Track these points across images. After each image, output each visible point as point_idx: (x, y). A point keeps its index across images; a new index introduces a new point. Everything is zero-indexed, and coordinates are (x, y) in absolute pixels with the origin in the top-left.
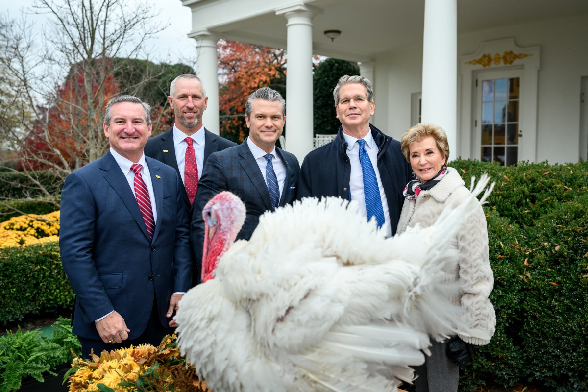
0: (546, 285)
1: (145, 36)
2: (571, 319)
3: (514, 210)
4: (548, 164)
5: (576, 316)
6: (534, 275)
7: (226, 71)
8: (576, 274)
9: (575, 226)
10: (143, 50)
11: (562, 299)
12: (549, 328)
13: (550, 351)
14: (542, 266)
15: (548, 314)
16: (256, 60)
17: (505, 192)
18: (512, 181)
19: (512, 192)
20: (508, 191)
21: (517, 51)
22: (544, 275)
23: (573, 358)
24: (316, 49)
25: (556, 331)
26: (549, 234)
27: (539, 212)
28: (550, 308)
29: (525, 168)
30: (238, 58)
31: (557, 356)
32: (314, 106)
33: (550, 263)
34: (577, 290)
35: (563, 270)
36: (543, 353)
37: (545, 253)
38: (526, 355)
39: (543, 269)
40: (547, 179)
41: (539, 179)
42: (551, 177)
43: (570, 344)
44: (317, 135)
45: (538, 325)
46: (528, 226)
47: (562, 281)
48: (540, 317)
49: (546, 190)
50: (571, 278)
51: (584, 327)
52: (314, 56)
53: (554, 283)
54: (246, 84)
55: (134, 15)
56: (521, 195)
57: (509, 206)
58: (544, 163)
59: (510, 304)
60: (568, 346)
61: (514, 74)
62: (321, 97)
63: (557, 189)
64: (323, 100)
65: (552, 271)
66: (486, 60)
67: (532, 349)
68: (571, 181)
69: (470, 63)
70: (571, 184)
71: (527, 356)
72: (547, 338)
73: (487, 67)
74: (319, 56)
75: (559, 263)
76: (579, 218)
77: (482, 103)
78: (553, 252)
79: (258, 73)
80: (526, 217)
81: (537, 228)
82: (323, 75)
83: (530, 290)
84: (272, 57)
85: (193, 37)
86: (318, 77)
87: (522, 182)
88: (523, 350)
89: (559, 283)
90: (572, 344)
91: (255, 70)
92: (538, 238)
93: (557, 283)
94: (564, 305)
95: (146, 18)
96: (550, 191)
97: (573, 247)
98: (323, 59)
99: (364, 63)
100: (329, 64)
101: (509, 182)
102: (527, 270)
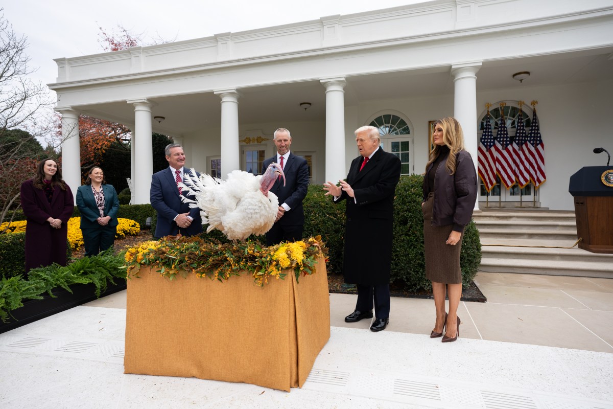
21: (263, 137)
61: (261, 149)
66: (248, 141)
73: (248, 144)
77: (246, 163)
85: (58, 111)
99: (176, 138)
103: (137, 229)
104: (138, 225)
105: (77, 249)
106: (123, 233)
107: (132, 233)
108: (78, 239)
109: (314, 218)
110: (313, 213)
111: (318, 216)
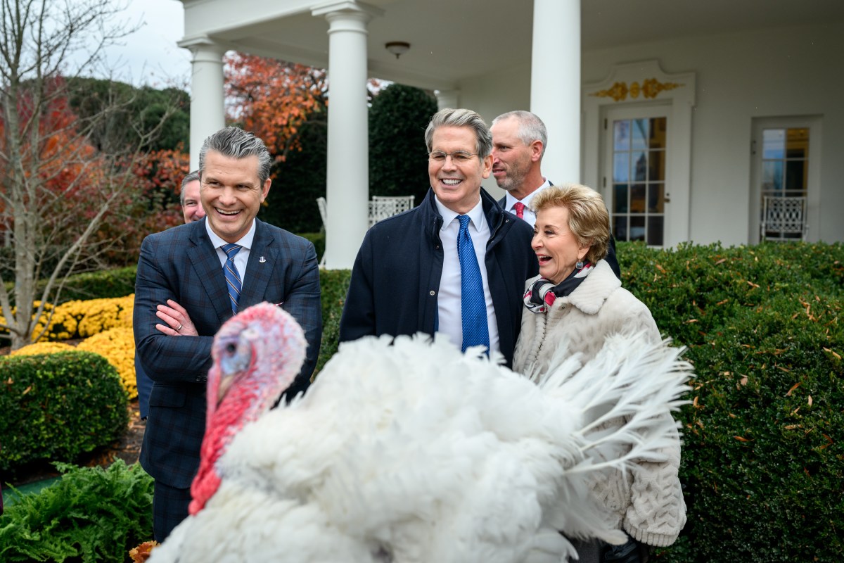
0: (728, 440)
1: (103, 42)
2: (769, 495)
3: (674, 318)
4: (721, 248)
5: (776, 491)
6: (710, 424)
7: (240, 100)
8: (775, 423)
9: (770, 346)
10: (103, 64)
11: (753, 462)
12: (735, 509)
13: (736, 545)
14: (721, 409)
15: (732, 487)
16: (285, 85)
17: (660, 290)
18: (670, 274)
19: (670, 290)
20: (664, 289)
21: (662, 79)
22: (725, 424)
23: (771, 557)
24: (373, 68)
25: (744, 514)
26: (730, 358)
27: (711, 323)
28: (737, 476)
29: (687, 254)
30: (258, 80)
31: (747, 554)
32: (370, 154)
33: (733, 405)
34: (777, 449)
35: (755, 417)
36: (725, 549)
37: (726, 389)
38: (697, 549)
39: (723, 415)
40: (721, 271)
41: (709, 270)
42: (727, 268)
43: (767, 535)
44: (374, 198)
45: (716, 504)
46: (694, 343)
47: (754, 434)
48: (721, 492)
49: (720, 287)
50: (768, 430)
51: (788, 508)
52: (370, 80)
53: (740, 438)
54: (270, 119)
55: (87, 8)
56: (683, 296)
57: (666, 312)
58: (715, 245)
60: (764, 539)
61: (657, 112)
62: (381, 140)
63: (738, 286)
64: (383, 145)
65: (736, 418)
66: (619, 91)
67: (707, 541)
68: (757, 274)
69: (597, 94)
70: (757, 279)
71: (699, 552)
72: (731, 525)
73: (620, 101)
74: (378, 81)
75: (747, 406)
76: (775, 333)
77: (613, 153)
78: (738, 387)
79: (287, 104)
80: (692, 329)
81: (710, 348)
82: (384, 109)
83: (703, 447)
84: (308, 81)
85: (186, 47)
86: (377, 112)
87: (684, 275)
88: (692, 542)
89: (748, 436)
90: (771, 535)
91: (283, 99)
92: (713, 364)
93: (745, 437)
94: (757, 472)
95: (105, 13)
96: (727, 289)
97: (768, 380)
98: (384, 84)
99: (443, 92)
100: (393, 93)
101: (666, 275)
102: (697, 416)
109: (797, 410)
110: (795, 388)
111: (813, 402)
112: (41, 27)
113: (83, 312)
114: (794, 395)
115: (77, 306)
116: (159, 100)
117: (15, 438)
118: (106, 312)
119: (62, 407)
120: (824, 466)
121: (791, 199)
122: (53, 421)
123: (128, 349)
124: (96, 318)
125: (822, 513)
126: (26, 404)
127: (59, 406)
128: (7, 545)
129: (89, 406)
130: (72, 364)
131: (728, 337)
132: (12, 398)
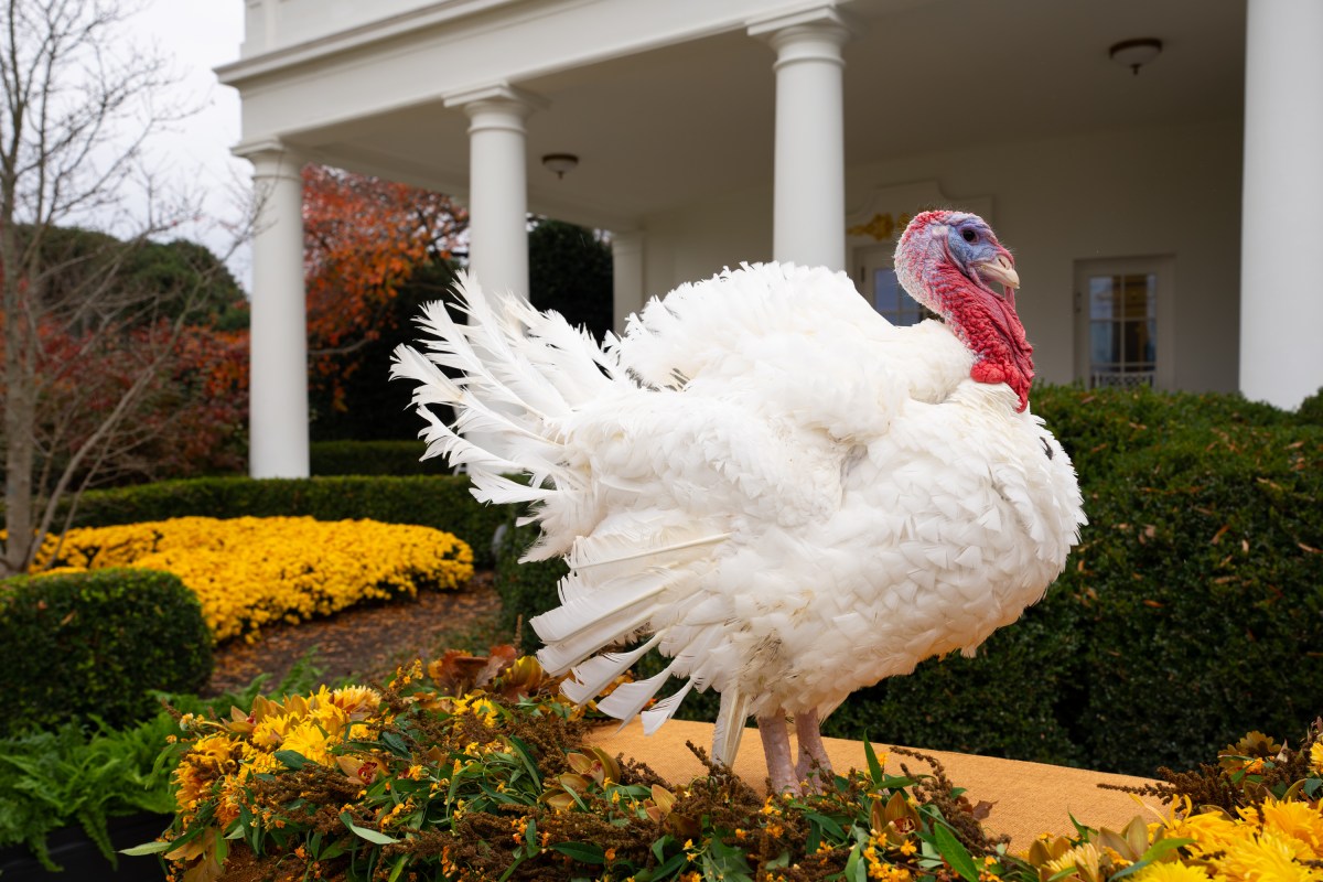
0: (1135, 607)
1: (151, 125)
2: (1199, 672)
5: (1208, 665)
6: (1106, 591)
8: (1199, 578)
9: (1182, 485)
11: (1174, 632)
12: (1151, 697)
14: (1121, 571)
15: (1147, 668)
22: (1129, 587)
25: (1166, 701)
26: (1124, 507)
28: (1150, 654)
33: (1138, 563)
34: (1206, 611)
35: (1169, 574)
36: (1140, 753)
37: (1124, 544)
39: (1123, 578)
40: (1090, 411)
41: (1075, 411)
42: (1098, 408)
43: (1199, 727)
45: (1125, 693)
47: (1170, 596)
48: (1129, 677)
49: (1092, 430)
51: (1227, 686)
53: (1152, 603)
54: (355, 276)
55: (127, 74)
59: (1060, 653)
60: (1195, 732)
63: (1117, 428)
65: (1144, 580)
66: (881, 226)
67: (1112, 748)
69: (850, 232)
72: (1146, 720)
73: (883, 241)
75: (1157, 562)
76: (1185, 469)
78: (1142, 540)
79: (382, 253)
83: (1098, 622)
84: (416, 220)
85: (244, 156)
88: (1090, 754)
89: (1162, 600)
90: (1205, 725)
93: (1158, 601)
94: (1181, 643)
95: (153, 84)
97: (1185, 525)
102: (1088, 583)
103: (463, 568)
104: (466, 551)
105: (249, 639)
106: (410, 584)
107: (442, 584)
108: (251, 602)
109: (1228, 560)
110: (1223, 531)
111: (1250, 548)
112: (44, 107)
113: (97, 543)
114: (1222, 542)
115: (87, 536)
116: (163, 260)
117: (50, 690)
118: (136, 541)
119: (120, 645)
120: (1274, 626)
121: (1134, 375)
122: (106, 666)
123: (196, 576)
124: (121, 550)
125: (1275, 688)
126: (65, 639)
127: (114, 644)
128: (106, 792)
129: (158, 644)
130: (133, 582)
131: (1118, 482)
132: (46, 630)
